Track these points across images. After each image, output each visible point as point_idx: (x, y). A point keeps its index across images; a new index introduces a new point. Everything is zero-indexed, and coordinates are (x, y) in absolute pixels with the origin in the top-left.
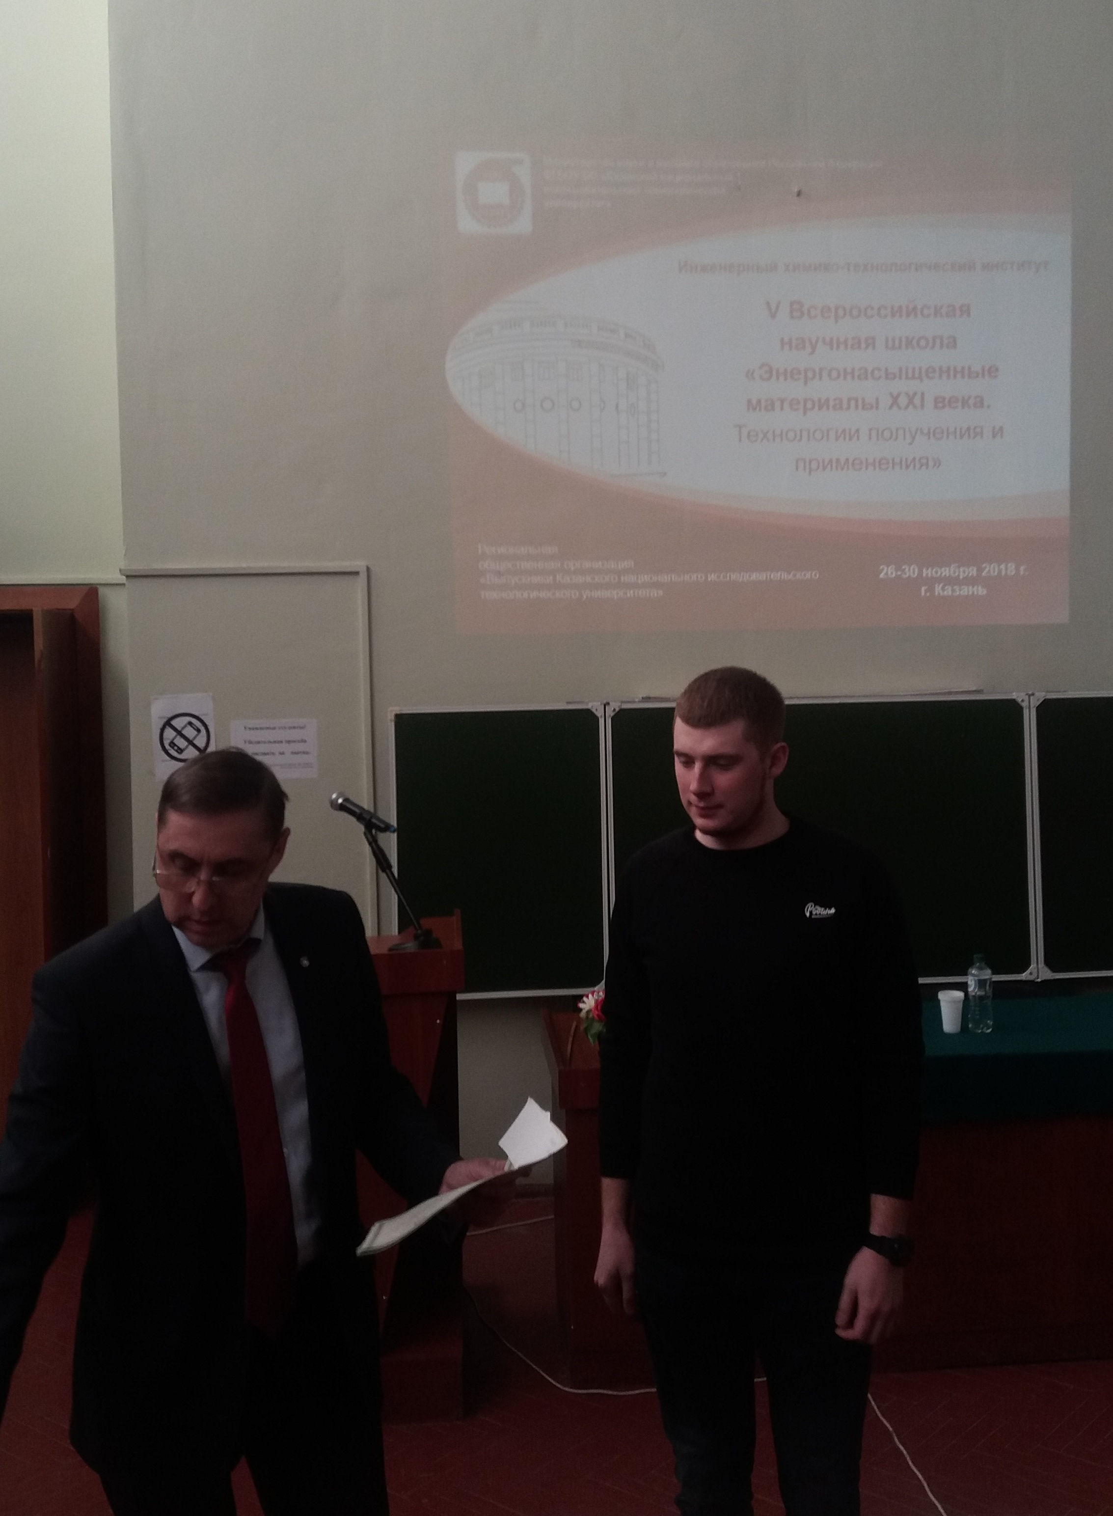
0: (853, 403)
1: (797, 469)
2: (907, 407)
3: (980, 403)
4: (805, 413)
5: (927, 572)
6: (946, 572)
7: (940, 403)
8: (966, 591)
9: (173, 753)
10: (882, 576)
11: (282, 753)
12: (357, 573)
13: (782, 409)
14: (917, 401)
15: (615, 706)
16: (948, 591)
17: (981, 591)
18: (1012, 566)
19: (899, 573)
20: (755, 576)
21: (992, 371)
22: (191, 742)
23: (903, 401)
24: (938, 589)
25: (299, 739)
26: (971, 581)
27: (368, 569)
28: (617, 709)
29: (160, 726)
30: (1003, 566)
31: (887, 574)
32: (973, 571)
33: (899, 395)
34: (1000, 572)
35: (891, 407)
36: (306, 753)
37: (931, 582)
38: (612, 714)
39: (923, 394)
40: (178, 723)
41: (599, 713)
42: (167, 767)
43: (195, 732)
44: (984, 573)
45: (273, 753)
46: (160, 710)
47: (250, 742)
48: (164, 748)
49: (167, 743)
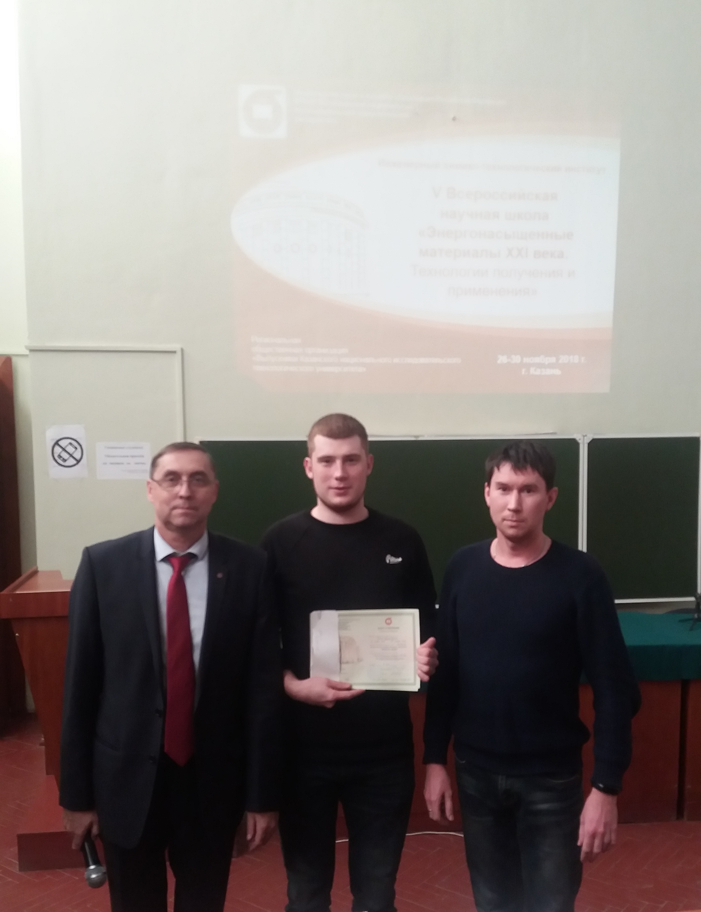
0: (484, 253)
1: (449, 293)
2: (517, 257)
3: (561, 255)
4: (455, 259)
5: (526, 360)
6: (537, 360)
7: (538, 254)
8: (549, 372)
9: (60, 462)
10: (499, 362)
11: (129, 464)
12: (175, 352)
13: (441, 255)
14: (524, 253)
16: (538, 372)
17: (558, 372)
18: (577, 358)
19: (509, 360)
20: (422, 360)
21: (570, 236)
22: (71, 455)
23: (515, 253)
24: (532, 371)
25: (139, 455)
26: (551, 366)
27: (183, 349)
29: (52, 445)
30: (572, 357)
31: (502, 361)
33: (513, 249)
34: (570, 360)
35: (508, 256)
36: (144, 464)
37: (529, 366)
39: (527, 249)
40: (63, 443)
42: (56, 471)
43: (74, 449)
44: (560, 361)
45: (123, 464)
46: (51, 435)
47: (108, 456)
48: (54, 459)
49: (56, 456)
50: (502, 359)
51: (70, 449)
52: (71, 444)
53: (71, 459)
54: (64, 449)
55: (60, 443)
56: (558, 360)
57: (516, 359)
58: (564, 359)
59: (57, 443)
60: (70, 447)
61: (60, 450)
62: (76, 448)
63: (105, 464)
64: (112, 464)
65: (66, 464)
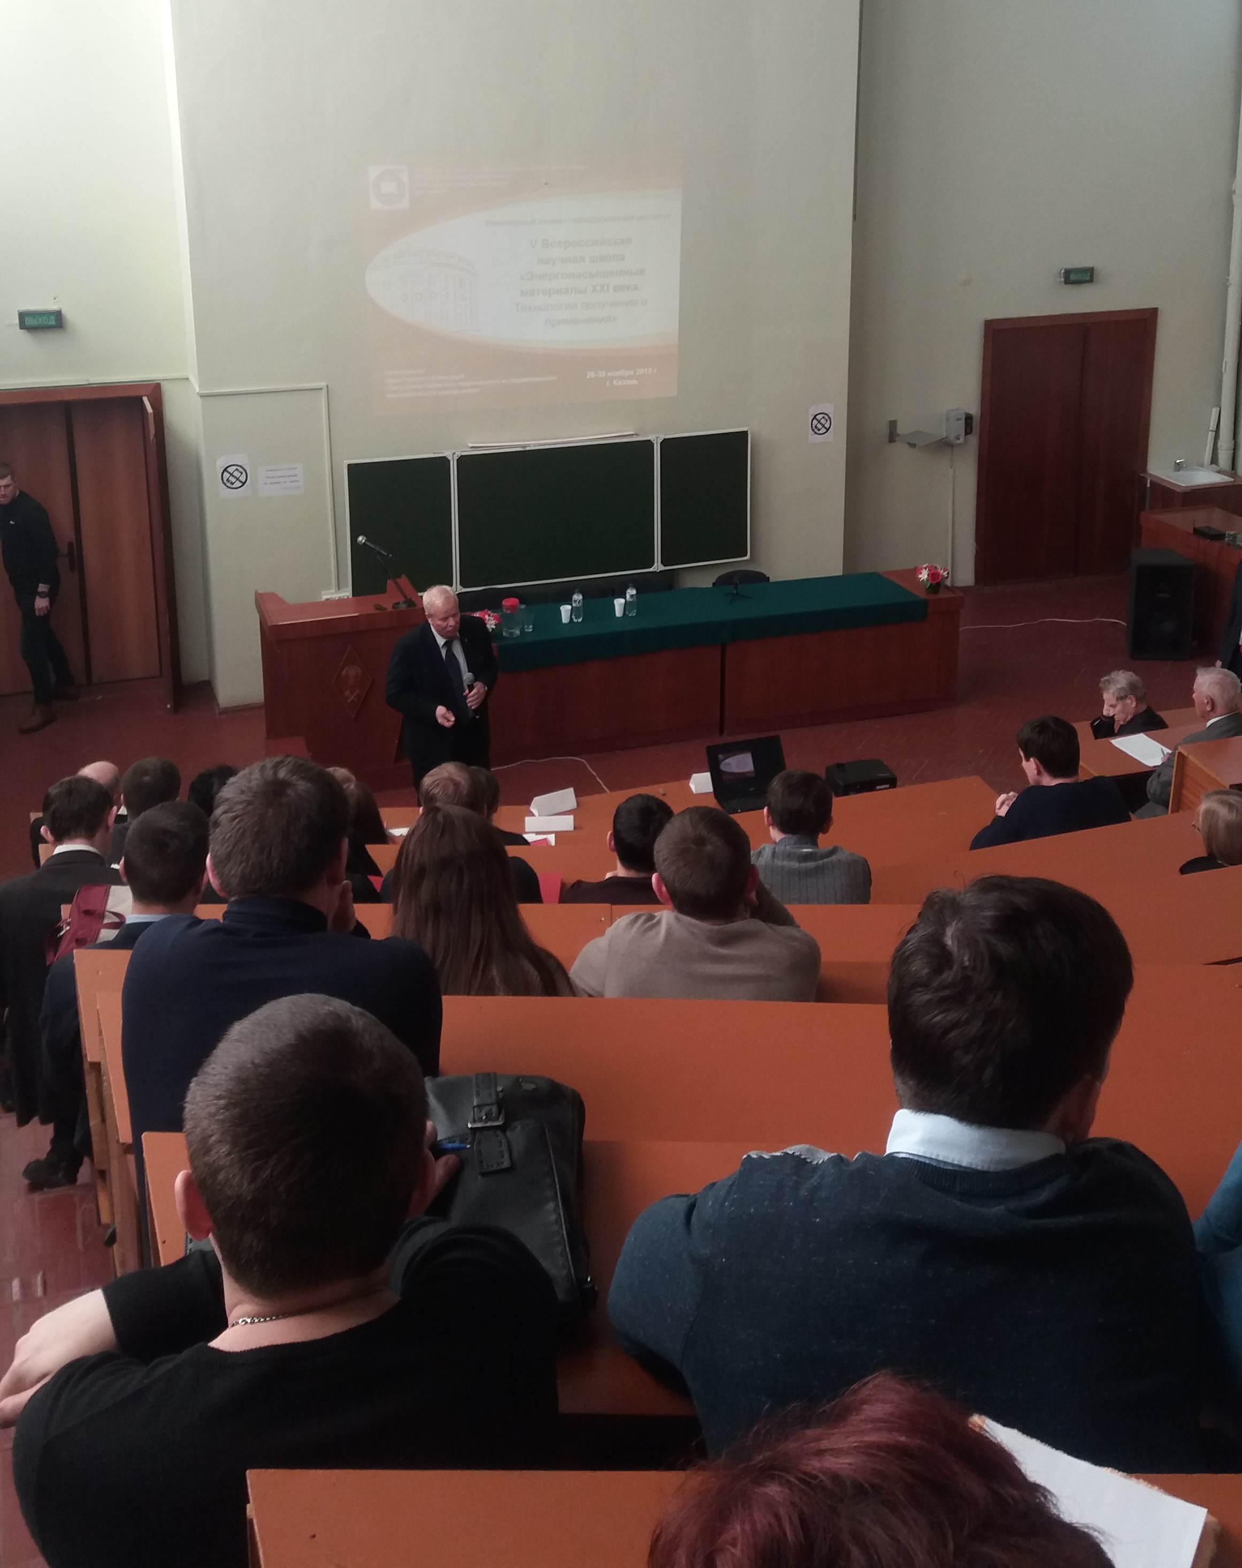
0: (574, 291)
1: (546, 324)
2: (601, 291)
3: (636, 288)
4: (550, 296)
5: (609, 374)
6: (618, 373)
7: (617, 288)
8: (629, 382)
9: (228, 484)
10: (588, 377)
11: (285, 482)
12: (322, 389)
13: (538, 294)
14: (605, 288)
15: (459, 454)
16: (620, 383)
17: (635, 382)
18: (650, 370)
19: (596, 375)
20: (525, 380)
21: (641, 272)
22: (238, 479)
23: (598, 288)
24: (615, 382)
25: (294, 474)
26: (630, 377)
27: (327, 386)
28: (459, 456)
29: (222, 471)
30: (646, 370)
31: (590, 376)
32: (632, 373)
33: (596, 286)
34: (644, 372)
35: (593, 292)
36: (297, 481)
37: (612, 378)
38: (457, 458)
39: (608, 285)
40: (230, 470)
41: (450, 458)
42: (225, 492)
43: (240, 474)
44: (637, 374)
45: (280, 483)
46: (221, 464)
47: (269, 477)
48: (223, 482)
49: (225, 480)
50: (591, 375)
51: (237, 474)
52: (237, 470)
53: (238, 482)
54: (231, 475)
55: (228, 469)
56: (635, 372)
57: (602, 374)
58: (640, 371)
59: (225, 470)
60: (236, 472)
61: (229, 475)
62: (242, 473)
63: (266, 483)
64: (272, 483)
65: (234, 486)
